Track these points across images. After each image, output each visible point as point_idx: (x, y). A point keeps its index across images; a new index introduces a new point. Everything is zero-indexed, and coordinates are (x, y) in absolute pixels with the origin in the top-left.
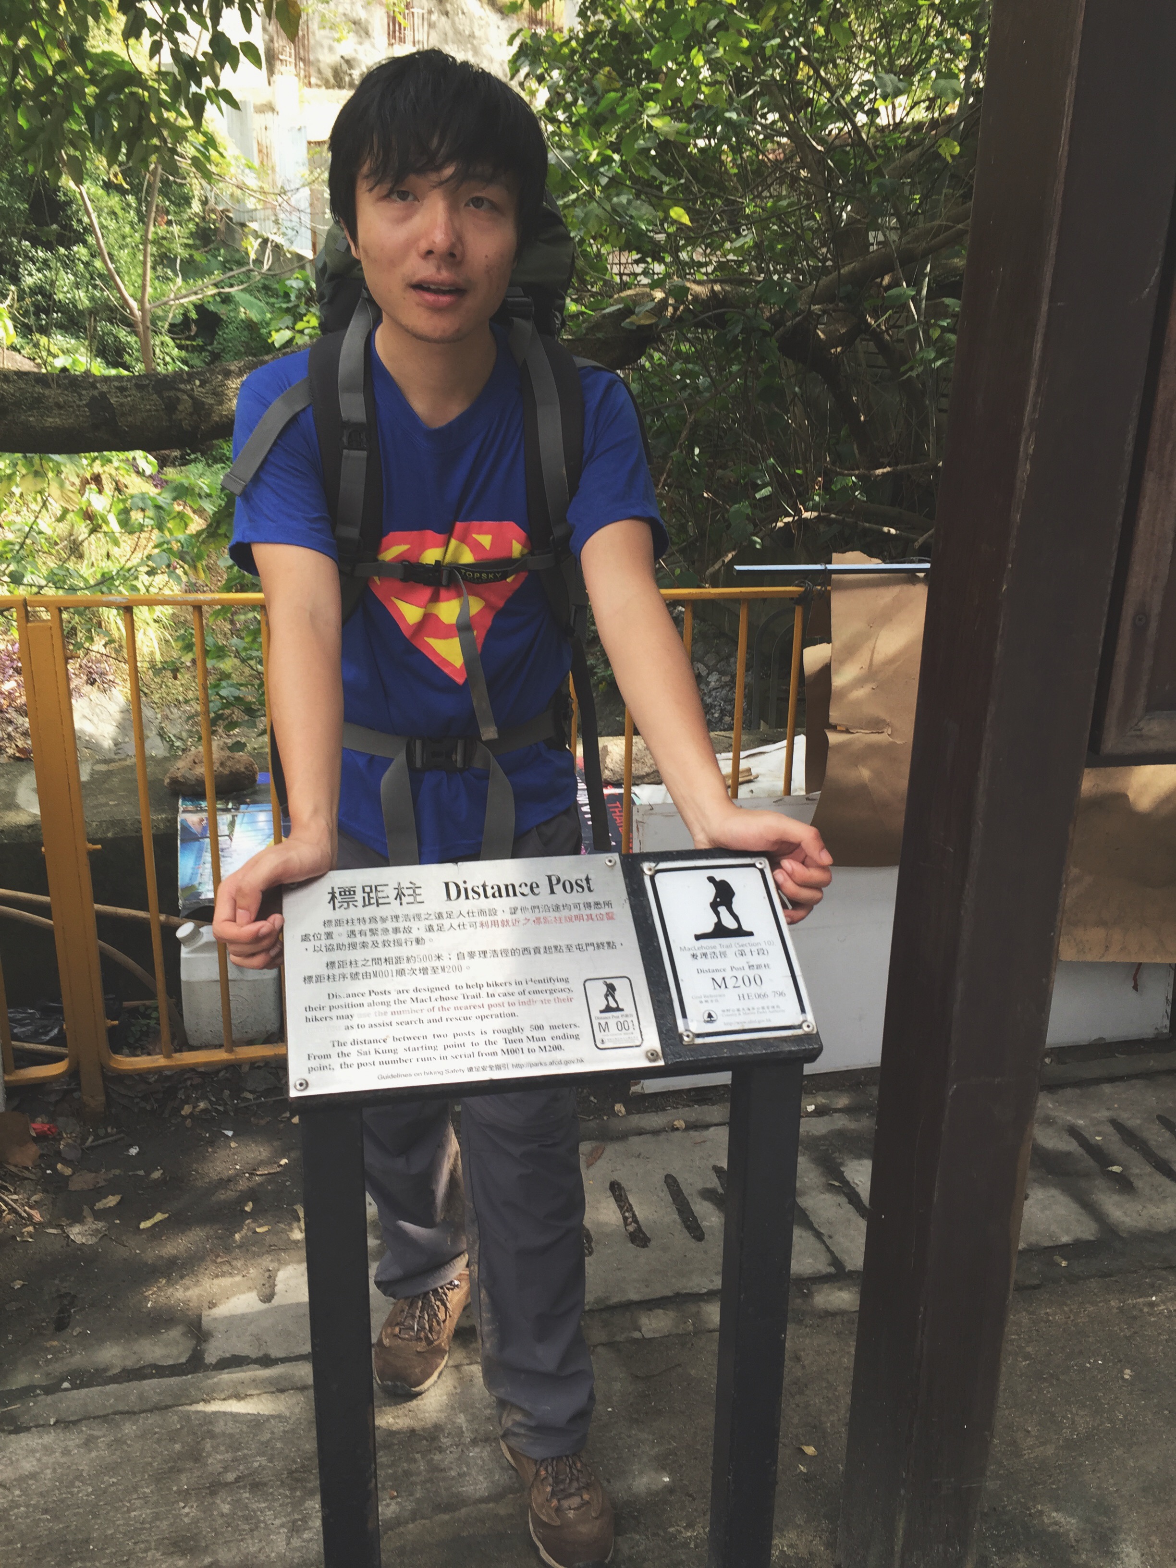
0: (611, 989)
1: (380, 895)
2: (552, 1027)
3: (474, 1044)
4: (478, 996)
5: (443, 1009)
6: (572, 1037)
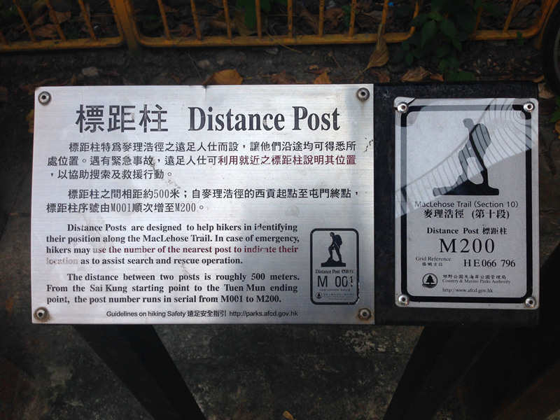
0: (337, 241)
2: (273, 277)
3: (198, 288)
4: (207, 239)
5: (173, 250)
6: (290, 288)
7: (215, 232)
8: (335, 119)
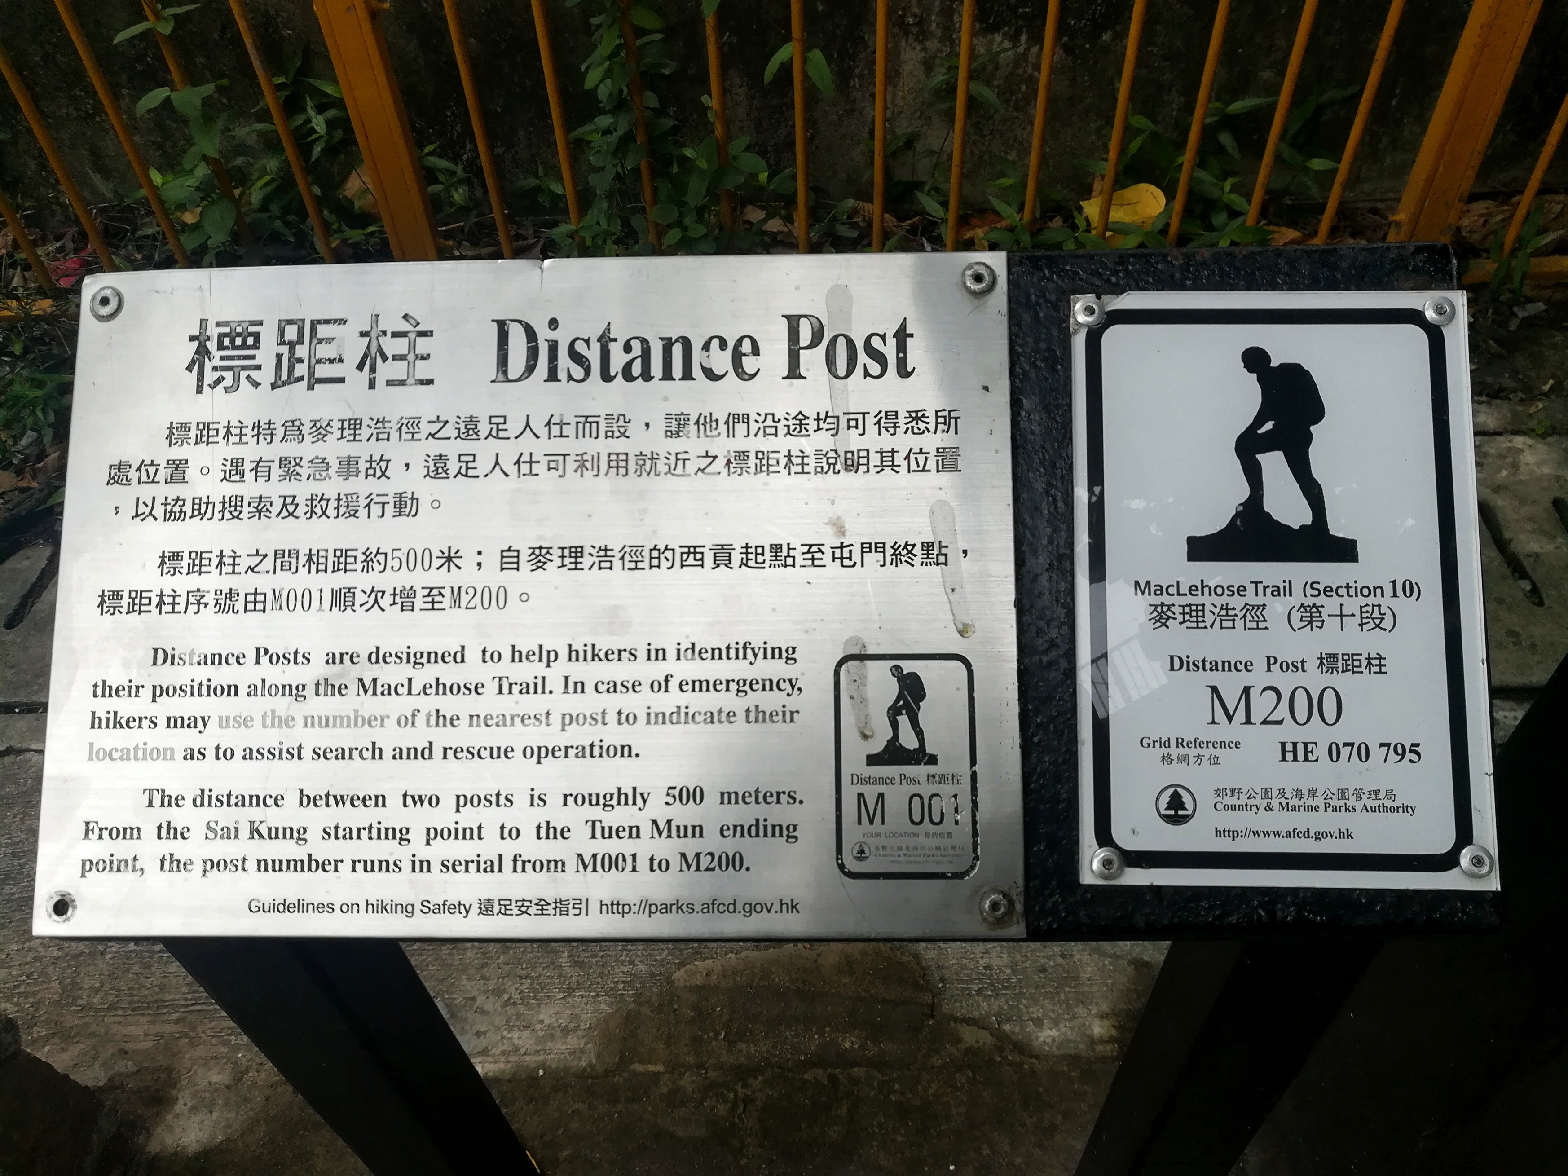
0: (911, 691)
1: (323, 351)
2: (727, 797)
3: (508, 833)
4: (539, 686)
5: (440, 719)
6: (777, 830)
7: (562, 667)
8: (901, 347)
